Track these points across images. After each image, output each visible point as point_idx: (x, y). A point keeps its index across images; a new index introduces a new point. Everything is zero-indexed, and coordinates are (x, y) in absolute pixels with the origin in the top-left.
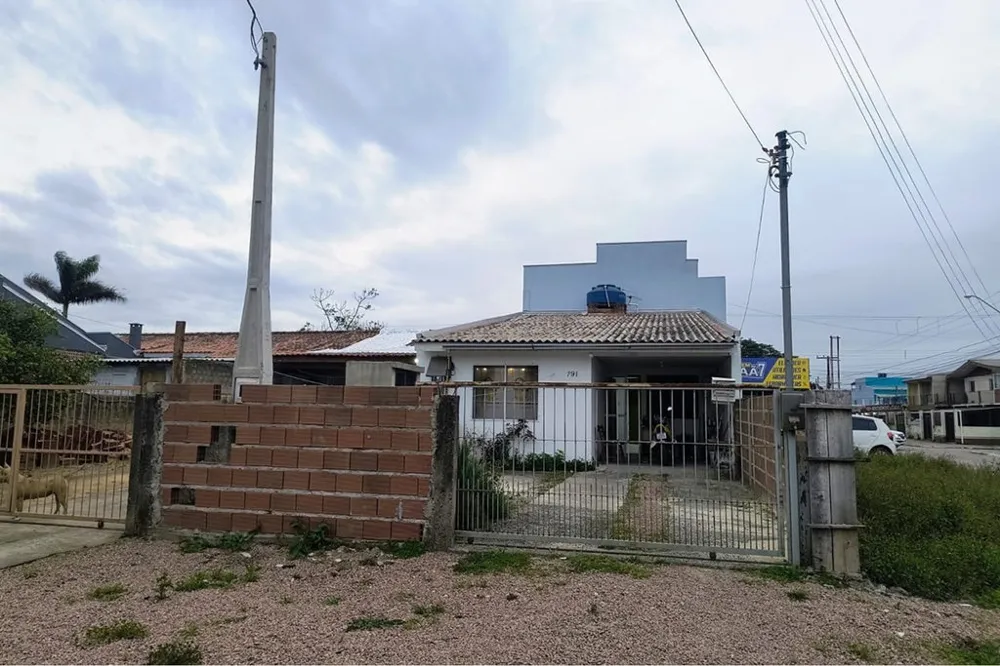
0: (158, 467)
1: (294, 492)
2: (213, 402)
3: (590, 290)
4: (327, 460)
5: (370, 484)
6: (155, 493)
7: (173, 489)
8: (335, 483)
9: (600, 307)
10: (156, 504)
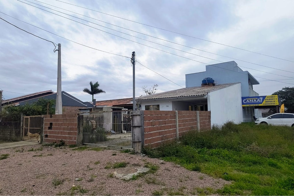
0: (44, 131)
1: (60, 135)
2: (50, 118)
3: (203, 80)
4: (64, 129)
5: (69, 133)
6: (43, 135)
7: (46, 135)
8: (65, 133)
9: (205, 85)
10: (43, 138)
